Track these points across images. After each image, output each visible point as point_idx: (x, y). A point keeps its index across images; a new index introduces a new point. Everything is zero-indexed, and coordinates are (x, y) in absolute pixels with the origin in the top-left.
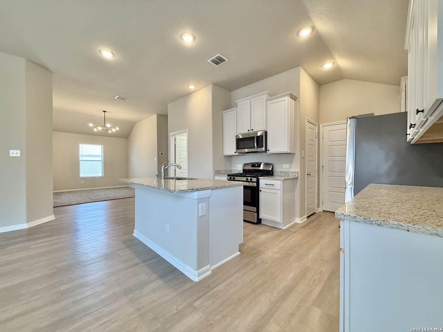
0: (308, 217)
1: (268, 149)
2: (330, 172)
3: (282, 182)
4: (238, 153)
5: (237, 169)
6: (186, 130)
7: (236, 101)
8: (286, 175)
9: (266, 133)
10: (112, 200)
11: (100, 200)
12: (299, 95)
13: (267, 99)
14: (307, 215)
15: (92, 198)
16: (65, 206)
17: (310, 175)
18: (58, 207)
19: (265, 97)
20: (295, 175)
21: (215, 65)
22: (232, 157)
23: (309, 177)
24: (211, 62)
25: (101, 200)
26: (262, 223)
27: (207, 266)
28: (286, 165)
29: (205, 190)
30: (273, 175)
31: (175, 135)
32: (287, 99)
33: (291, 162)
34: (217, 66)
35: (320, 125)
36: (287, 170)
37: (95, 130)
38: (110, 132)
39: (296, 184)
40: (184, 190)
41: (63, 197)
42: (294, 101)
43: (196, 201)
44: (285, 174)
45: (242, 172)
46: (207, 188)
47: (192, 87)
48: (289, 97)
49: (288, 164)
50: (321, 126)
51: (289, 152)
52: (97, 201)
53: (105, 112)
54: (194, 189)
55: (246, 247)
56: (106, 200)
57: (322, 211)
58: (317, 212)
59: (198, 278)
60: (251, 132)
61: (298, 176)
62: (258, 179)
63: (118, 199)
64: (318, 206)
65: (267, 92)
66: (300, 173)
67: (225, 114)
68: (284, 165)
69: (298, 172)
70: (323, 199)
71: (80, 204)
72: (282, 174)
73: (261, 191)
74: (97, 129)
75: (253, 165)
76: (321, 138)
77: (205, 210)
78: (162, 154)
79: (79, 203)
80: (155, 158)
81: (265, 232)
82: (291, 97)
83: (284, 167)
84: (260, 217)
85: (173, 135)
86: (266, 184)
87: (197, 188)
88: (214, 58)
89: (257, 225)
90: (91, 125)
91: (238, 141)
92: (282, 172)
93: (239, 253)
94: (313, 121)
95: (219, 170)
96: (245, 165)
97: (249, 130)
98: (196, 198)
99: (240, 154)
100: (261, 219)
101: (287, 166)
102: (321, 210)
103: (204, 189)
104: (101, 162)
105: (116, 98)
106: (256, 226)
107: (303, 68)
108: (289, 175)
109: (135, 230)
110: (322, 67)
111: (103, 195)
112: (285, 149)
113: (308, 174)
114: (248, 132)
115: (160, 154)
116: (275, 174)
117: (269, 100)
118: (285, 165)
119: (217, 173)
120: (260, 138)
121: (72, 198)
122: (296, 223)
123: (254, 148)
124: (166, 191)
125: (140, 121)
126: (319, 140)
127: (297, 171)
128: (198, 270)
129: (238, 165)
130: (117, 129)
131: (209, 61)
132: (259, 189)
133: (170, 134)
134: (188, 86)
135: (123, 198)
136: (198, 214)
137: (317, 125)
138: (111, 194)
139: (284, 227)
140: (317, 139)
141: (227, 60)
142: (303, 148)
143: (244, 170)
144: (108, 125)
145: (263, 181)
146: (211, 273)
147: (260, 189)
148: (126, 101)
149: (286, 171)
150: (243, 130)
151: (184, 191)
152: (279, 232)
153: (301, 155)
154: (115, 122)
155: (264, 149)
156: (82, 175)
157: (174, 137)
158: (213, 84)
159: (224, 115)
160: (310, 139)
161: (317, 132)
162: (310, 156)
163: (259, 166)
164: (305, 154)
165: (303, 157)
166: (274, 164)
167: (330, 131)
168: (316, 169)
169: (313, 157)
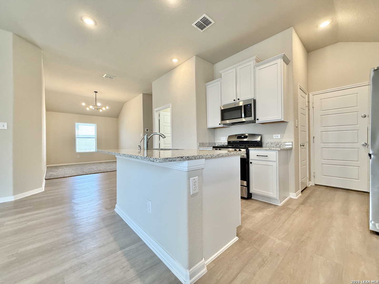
0: (302, 191)
1: (257, 118)
2: (323, 143)
3: (277, 153)
4: (223, 124)
5: (221, 142)
6: (170, 105)
7: (220, 72)
8: (278, 146)
9: (255, 101)
10: (101, 173)
11: (90, 173)
12: (292, 58)
13: (255, 65)
14: (301, 189)
15: (84, 171)
16: (59, 178)
17: (304, 146)
18: (52, 179)
19: (253, 63)
21: (200, 30)
22: (215, 129)
23: (302, 149)
24: (195, 26)
25: (92, 173)
26: (252, 198)
27: (201, 261)
29: (198, 159)
30: (262, 147)
31: (159, 110)
32: (280, 61)
33: (282, 132)
34: (202, 31)
35: (310, 94)
36: (278, 141)
37: (88, 109)
38: (101, 111)
39: (290, 156)
40: (170, 158)
41: (60, 170)
42: (286, 65)
43: (186, 173)
44: (276, 144)
45: (227, 144)
46: (201, 157)
47: (175, 61)
48: (282, 60)
49: (279, 134)
50: (311, 95)
51: (282, 120)
52: (88, 173)
53: (96, 92)
54: (184, 158)
55: (243, 229)
56: (97, 173)
57: (314, 185)
58: (309, 185)
59: (190, 280)
60: (237, 102)
61: (292, 147)
62: (248, 150)
63: (107, 172)
64: (310, 180)
65: (255, 57)
66: (295, 143)
67: (209, 86)
68: (274, 135)
69: (292, 142)
70: (314, 173)
71: (73, 176)
72: (273, 145)
73: (251, 163)
74: (89, 108)
75: (239, 137)
76: (311, 108)
77: (197, 187)
78: (147, 130)
79: (71, 176)
80: (141, 134)
81: (259, 209)
82: (284, 60)
83: (274, 137)
84: (251, 191)
85: (157, 111)
86: (257, 156)
87: (188, 156)
88: (199, 20)
89: (247, 200)
90: (84, 104)
91: (224, 112)
92: (273, 143)
93: (236, 238)
94: (304, 88)
96: (230, 137)
97: (234, 100)
98: (186, 169)
99: (225, 126)
100: (251, 194)
101: (278, 136)
102: (312, 183)
103: (196, 158)
104: (94, 139)
105: (104, 76)
106: (247, 202)
107: (295, 29)
108: (282, 145)
109: (116, 205)
110: (317, 26)
111: (95, 168)
112: (278, 117)
113: (301, 145)
114: (234, 102)
115: (146, 130)
116: (264, 145)
117: (257, 66)
118: (276, 135)
119: (202, 145)
120: (249, 107)
121: (68, 171)
122: (291, 198)
123: (241, 117)
124: (145, 159)
125: (128, 101)
126: (309, 110)
128: (190, 269)
129: (222, 138)
130: (107, 108)
131: (194, 25)
132: (248, 161)
133: (155, 110)
134: (171, 60)
135: (112, 171)
136: (189, 192)
137: (307, 94)
138: (103, 167)
139: (281, 203)
140: (307, 108)
141: (213, 22)
142: (296, 117)
143: (229, 142)
144: (99, 104)
145: (253, 152)
146: (207, 272)
147: (250, 161)
148: (113, 79)
150: (229, 101)
151: (171, 160)
152: (276, 209)
153: (295, 124)
154: (105, 102)
155: (252, 118)
156: (78, 150)
157: (158, 113)
158: (196, 56)
159: (207, 87)
160: (301, 108)
161: (307, 101)
162: (302, 126)
163: (246, 137)
164: (298, 123)
165: (297, 126)
166: (262, 135)
167: (322, 100)
168: (307, 140)
169: (305, 127)
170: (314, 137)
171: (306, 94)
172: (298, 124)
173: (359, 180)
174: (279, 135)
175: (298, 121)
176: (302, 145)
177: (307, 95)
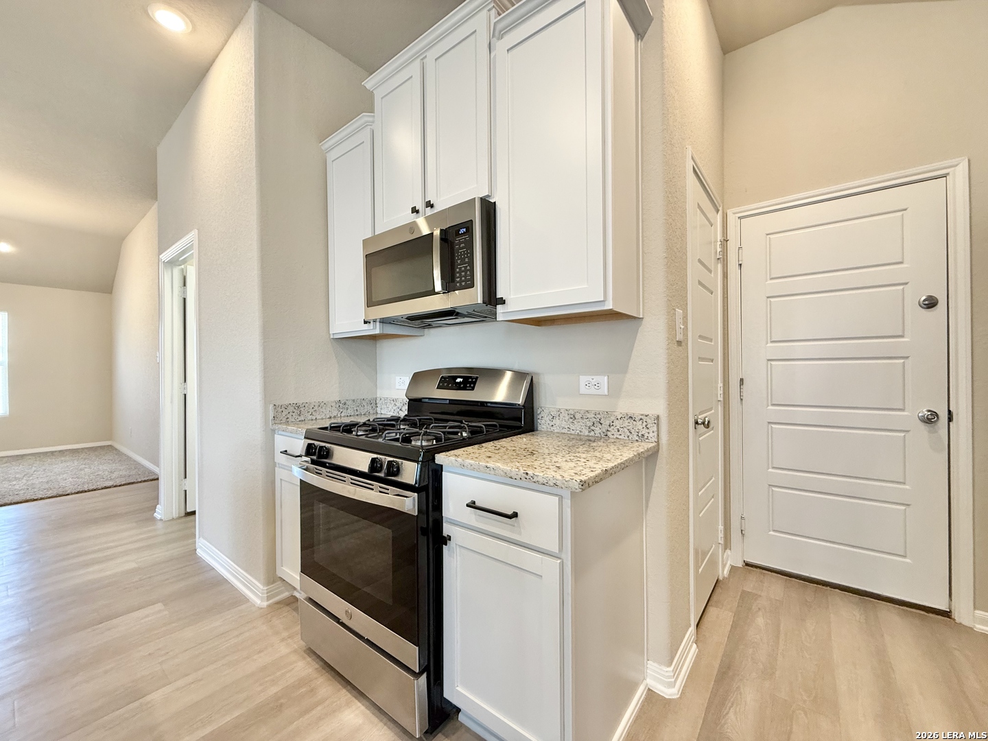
0: (698, 624)
1: (500, 294)
2: (773, 405)
3: (567, 502)
4: (380, 321)
5: (395, 397)
6: (194, 236)
7: (368, 84)
8: (598, 432)
19: (483, 19)
20: (644, 431)
22: (377, 343)
23: (700, 436)
26: (461, 717)
28: (597, 379)
30: (533, 431)
33: (618, 365)
35: (729, 212)
36: (601, 406)
39: (649, 487)
42: (634, 36)
44: (590, 424)
49: (603, 373)
50: (732, 219)
51: (609, 306)
57: (740, 564)
58: (726, 571)
61: (658, 442)
64: (727, 545)
66: (670, 423)
68: (584, 379)
69: (658, 418)
70: (743, 518)
72: (578, 427)
75: (449, 380)
76: (733, 266)
83: (583, 391)
91: (373, 265)
92: (578, 416)
94: (708, 177)
95: (300, 401)
96: (415, 378)
97: (419, 207)
99: (390, 330)
101: (598, 385)
102: (733, 559)
108: (613, 430)
113: (697, 423)
114: (413, 218)
116: (543, 422)
117: (502, 32)
118: (589, 378)
119: (291, 414)
120: (461, 239)
122: (651, 692)
123: (434, 290)
126: (725, 272)
127: (653, 412)
129: (397, 378)
137: (721, 208)
140: (720, 267)
142: (677, 296)
143: (415, 404)
147: (447, 529)
149: (597, 409)
153: (671, 327)
160: (700, 261)
161: (719, 237)
162: (700, 337)
163: (471, 383)
164: (685, 323)
165: (679, 337)
166: (537, 374)
167: (772, 236)
168: (720, 392)
169: (711, 340)
170: (742, 380)
171: (718, 211)
172: (686, 329)
173: (907, 560)
174: (604, 380)
175: (685, 317)
176: (700, 421)
177: (720, 212)
